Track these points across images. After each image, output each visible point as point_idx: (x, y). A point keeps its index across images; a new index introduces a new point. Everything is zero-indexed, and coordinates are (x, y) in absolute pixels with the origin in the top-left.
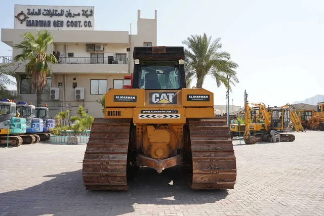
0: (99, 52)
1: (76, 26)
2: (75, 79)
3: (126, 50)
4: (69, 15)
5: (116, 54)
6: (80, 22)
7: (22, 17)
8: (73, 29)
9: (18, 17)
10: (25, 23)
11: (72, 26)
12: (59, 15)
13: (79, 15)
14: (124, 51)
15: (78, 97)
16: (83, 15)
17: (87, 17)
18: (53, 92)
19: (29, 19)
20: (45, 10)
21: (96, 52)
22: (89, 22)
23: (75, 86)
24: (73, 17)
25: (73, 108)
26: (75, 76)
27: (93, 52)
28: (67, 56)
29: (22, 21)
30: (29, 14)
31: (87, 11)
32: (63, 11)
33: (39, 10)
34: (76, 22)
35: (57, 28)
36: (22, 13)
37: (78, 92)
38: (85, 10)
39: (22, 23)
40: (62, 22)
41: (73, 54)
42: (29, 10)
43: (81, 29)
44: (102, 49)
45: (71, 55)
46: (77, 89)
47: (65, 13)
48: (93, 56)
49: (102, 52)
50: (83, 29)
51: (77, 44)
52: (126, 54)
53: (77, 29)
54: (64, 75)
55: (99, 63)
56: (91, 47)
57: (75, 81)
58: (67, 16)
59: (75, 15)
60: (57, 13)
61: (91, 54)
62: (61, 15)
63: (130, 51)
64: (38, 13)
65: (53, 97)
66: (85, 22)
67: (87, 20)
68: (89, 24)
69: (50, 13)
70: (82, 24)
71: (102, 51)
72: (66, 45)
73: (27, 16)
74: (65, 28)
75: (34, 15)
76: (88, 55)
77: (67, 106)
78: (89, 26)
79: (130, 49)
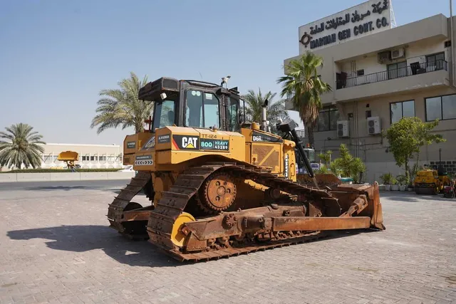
0: (399, 60)
1: (366, 31)
2: (368, 106)
3: (443, 45)
4: (357, 18)
5: (427, 57)
6: (371, 23)
7: (306, 40)
8: (364, 35)
9: (301, 41)
10: (309, 45)
11: (361, 33)
12: (344, 23)
13: (368, 13)
14: (441, 48)
15: (372, 130)
16: (374, 11)
17: (380, 13)
18: (341, 126)
19: (312, 40)
20: (328, 22)
21: (394, 62)
22: (384, 19)
23: (369, 114)
24: (362, 19)
25: (367, 147)
26: (368, 102)
27: (389, 62)
28: (355, 75)
29: (306, 45)
30: (312, 33)
31: (380, 3)
32: (347, 16)
33: (322, 25)
34: (366, 25)
35: (343, 41)
36: (305, 35)
37: (372, 123)
38: (376, 3)
39: (306, 47)
40: (348, 31)
41: (363, 71)
42: (311, 28)
43: (373, 32)
44: (401, 54)
45: (361, 73)
46: (369, 119)
47: (351, 17)
48: (391, 68)
49: (404, 60)
50: (377, 31)
51: (365, 56)
52: (443, 53)
53: (369, 33)
54: (354, 103)
55: (400, 77)
56: (386, 56)
57: (368, 109)
58: (353, 21)
59: (363, 16)
60: (342, 20)
61: (388, 66)
62: (347, 21)
63: (450, 45)
64: (321, 29)
65: (341, 133)
66: (378, 20)
67: (380, 17)
68: (383, 22)
69: (334, 24)
70: (374, 25)
71: (402, 57)
72: (353, 61)
73: (311, 36)
74: (353, 37)
75: (318, 32)
76: (383, 68)
77: (360, 144)
78: (384, 25)
79: (450, 42)
